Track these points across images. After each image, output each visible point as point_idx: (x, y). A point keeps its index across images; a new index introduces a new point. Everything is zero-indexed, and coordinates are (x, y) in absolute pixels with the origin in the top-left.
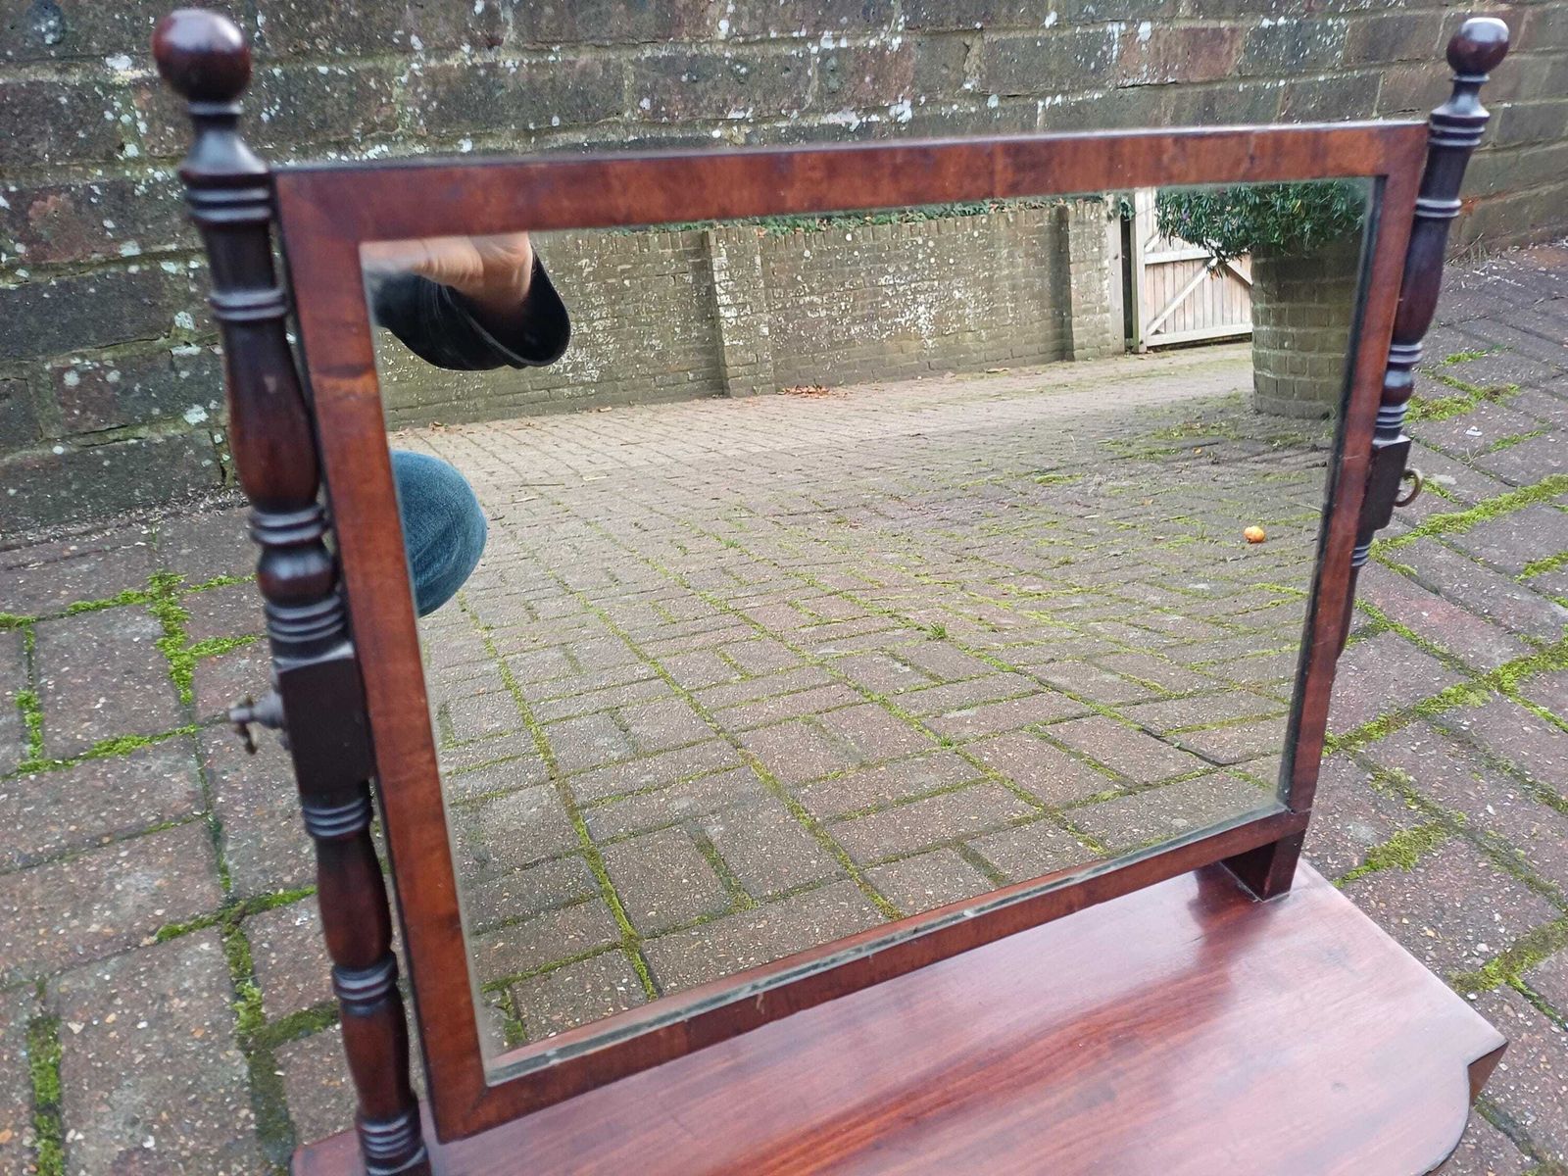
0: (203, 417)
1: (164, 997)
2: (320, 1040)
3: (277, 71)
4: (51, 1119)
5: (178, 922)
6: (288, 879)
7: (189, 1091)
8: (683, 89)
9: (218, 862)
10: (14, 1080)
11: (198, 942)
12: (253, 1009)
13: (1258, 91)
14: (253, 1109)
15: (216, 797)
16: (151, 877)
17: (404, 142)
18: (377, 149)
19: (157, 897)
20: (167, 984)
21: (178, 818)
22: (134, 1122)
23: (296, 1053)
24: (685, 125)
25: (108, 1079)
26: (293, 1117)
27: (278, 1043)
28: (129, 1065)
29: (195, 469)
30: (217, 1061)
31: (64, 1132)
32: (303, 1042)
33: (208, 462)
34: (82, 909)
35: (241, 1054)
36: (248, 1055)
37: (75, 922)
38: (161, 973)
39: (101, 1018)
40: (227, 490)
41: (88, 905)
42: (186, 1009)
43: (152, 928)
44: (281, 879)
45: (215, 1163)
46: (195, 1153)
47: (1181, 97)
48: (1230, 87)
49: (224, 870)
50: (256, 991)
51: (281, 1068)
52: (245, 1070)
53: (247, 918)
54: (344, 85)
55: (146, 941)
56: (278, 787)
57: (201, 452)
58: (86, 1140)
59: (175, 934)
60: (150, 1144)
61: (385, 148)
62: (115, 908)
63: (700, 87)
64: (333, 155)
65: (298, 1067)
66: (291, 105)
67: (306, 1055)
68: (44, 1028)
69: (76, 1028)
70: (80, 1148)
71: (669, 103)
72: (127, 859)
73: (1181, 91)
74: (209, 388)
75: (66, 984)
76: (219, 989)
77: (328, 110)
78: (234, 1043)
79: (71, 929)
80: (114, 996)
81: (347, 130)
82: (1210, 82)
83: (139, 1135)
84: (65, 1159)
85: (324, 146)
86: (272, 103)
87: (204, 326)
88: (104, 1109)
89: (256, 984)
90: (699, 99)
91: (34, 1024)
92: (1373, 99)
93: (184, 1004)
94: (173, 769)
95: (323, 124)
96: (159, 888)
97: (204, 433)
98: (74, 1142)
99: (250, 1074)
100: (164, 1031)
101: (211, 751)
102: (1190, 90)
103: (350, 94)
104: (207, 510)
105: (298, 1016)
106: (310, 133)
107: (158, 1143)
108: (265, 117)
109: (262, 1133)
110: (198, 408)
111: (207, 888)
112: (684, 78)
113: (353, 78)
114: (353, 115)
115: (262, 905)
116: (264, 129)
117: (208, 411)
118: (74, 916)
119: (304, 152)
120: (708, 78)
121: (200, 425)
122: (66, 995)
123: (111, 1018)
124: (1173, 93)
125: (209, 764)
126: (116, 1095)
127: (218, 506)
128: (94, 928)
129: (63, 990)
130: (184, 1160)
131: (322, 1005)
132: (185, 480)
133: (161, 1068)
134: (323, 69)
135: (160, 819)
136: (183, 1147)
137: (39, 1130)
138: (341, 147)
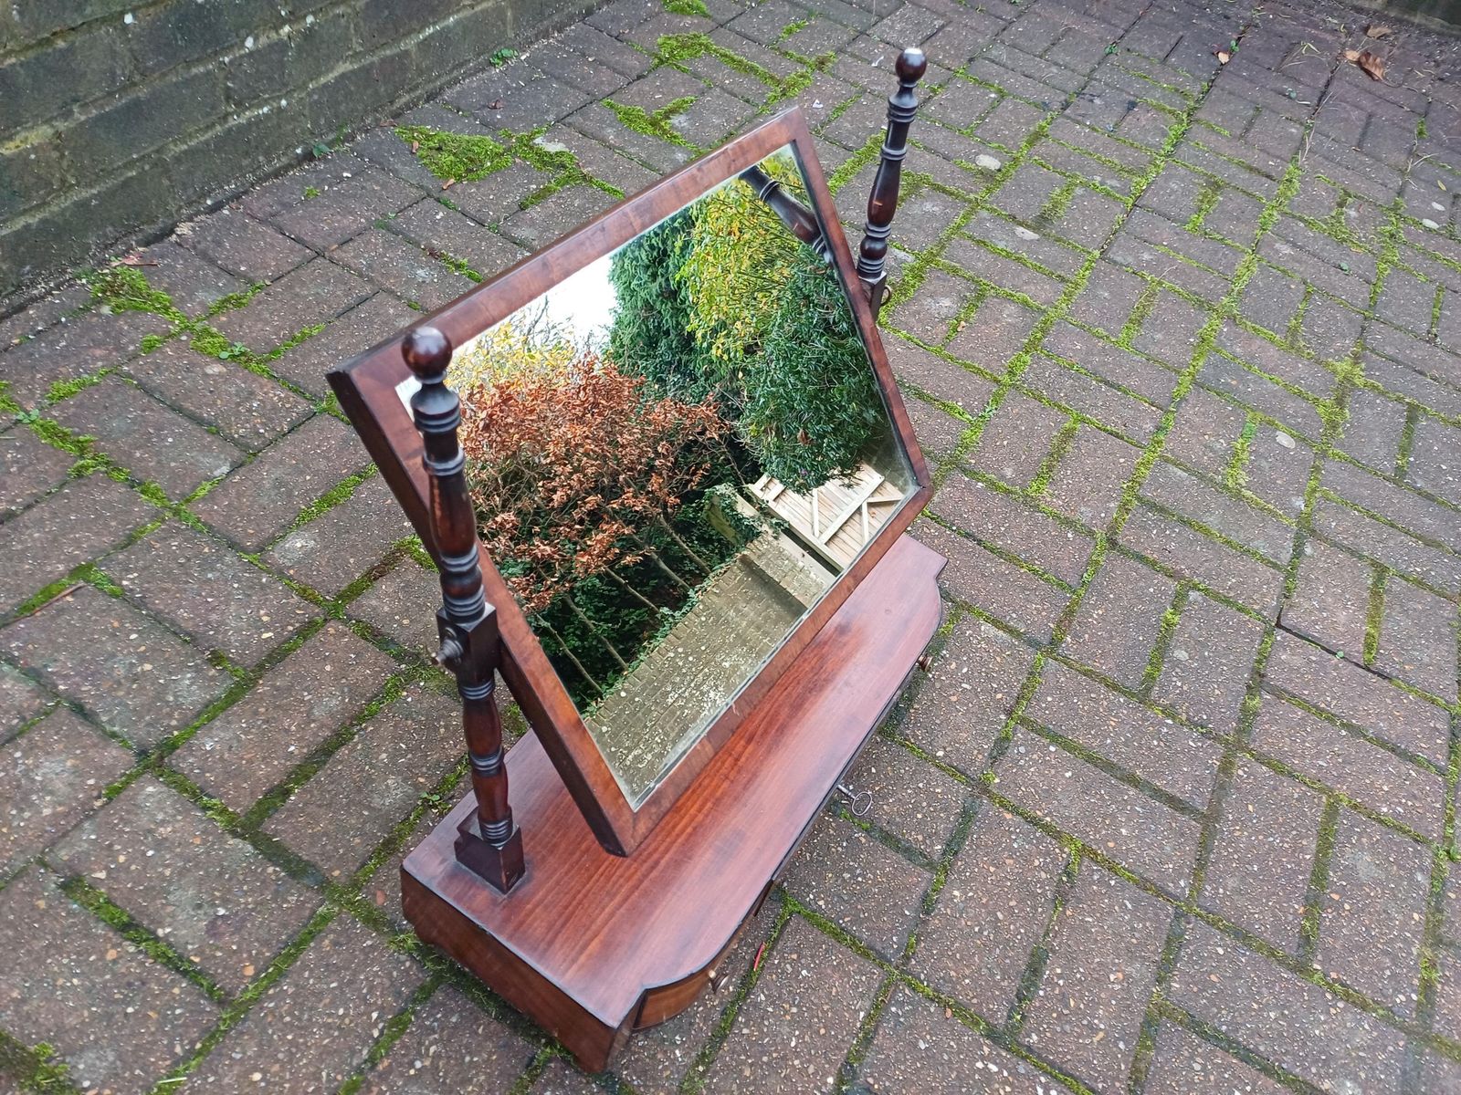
1: (150, 831)
2: (288, 810)
4: (137, 931)
5: (112, 783)
6: (174, 723)
7: (221, 874)
9: (104, 731)
10: (85, 923)
11: (143, 788)
12: (223, 811)
14: (275, 864)
15: (56, 686)
16: (60, 762)
19: (76, 771)
20: (144, 821)
21: (38, 713)
22: (199, 906)
23: (277, 824)
25: (158, 891)
26: (305, 858)
27: (259, 824)
28: (162, 877)
30: (226, 850)
31: (154, 933)
32: (276, 816)
34: (24, 802)
35: (238, 840)
36: (245, 839)
37: (27, 814)
38: (132, 817)
39: (115, 861)
41: (26, 799)
42: (174, 831)
43: (95, 793)
44: (169, 725)
45: (276, 902)
46: (257, 903)
49: (114, 735)
50: (214, 801)
51: (275, 836)
52: (250, 848)
53: (166, 760)
55: (98, 804)
56: (106, 660)
58: (175, 929)
59: (118, 791)
60: (222, 912)
62: (51, 793)
65: (284, 831)
67: (283, 822)
68: (73, 884)
69: (102, 875)
70: (175, 936)
72: (25, 756)
75: (64, 855)
76: (189, 810)
78: (228, 837)
79: (28, 820)
80: (111, 845)
83: (211, 912)
84: (170, 945)
88: (170, 909)
89: (211, 797)
91: (63, 886)
93: (169, 829)
96: (73, 766)
98: (167, 935)
99: (256, 848)
100: (170, 850)
101: (16, 654)
105: (260, 803)
107: (227, 909)
109: (293, 875)
111: (114, 753)
115: (170, 747)
118: (21, 810)
122: (70, 860)
123: (122, 859)
125: (26, 663)
126: (171, 898)
128: (47, 812)
129: (66, 858)
130: (253, 910)
131: (271, 791)
133: (189, 870)
135: (23, 719)
136: (247, 903)
137: (133, 941)
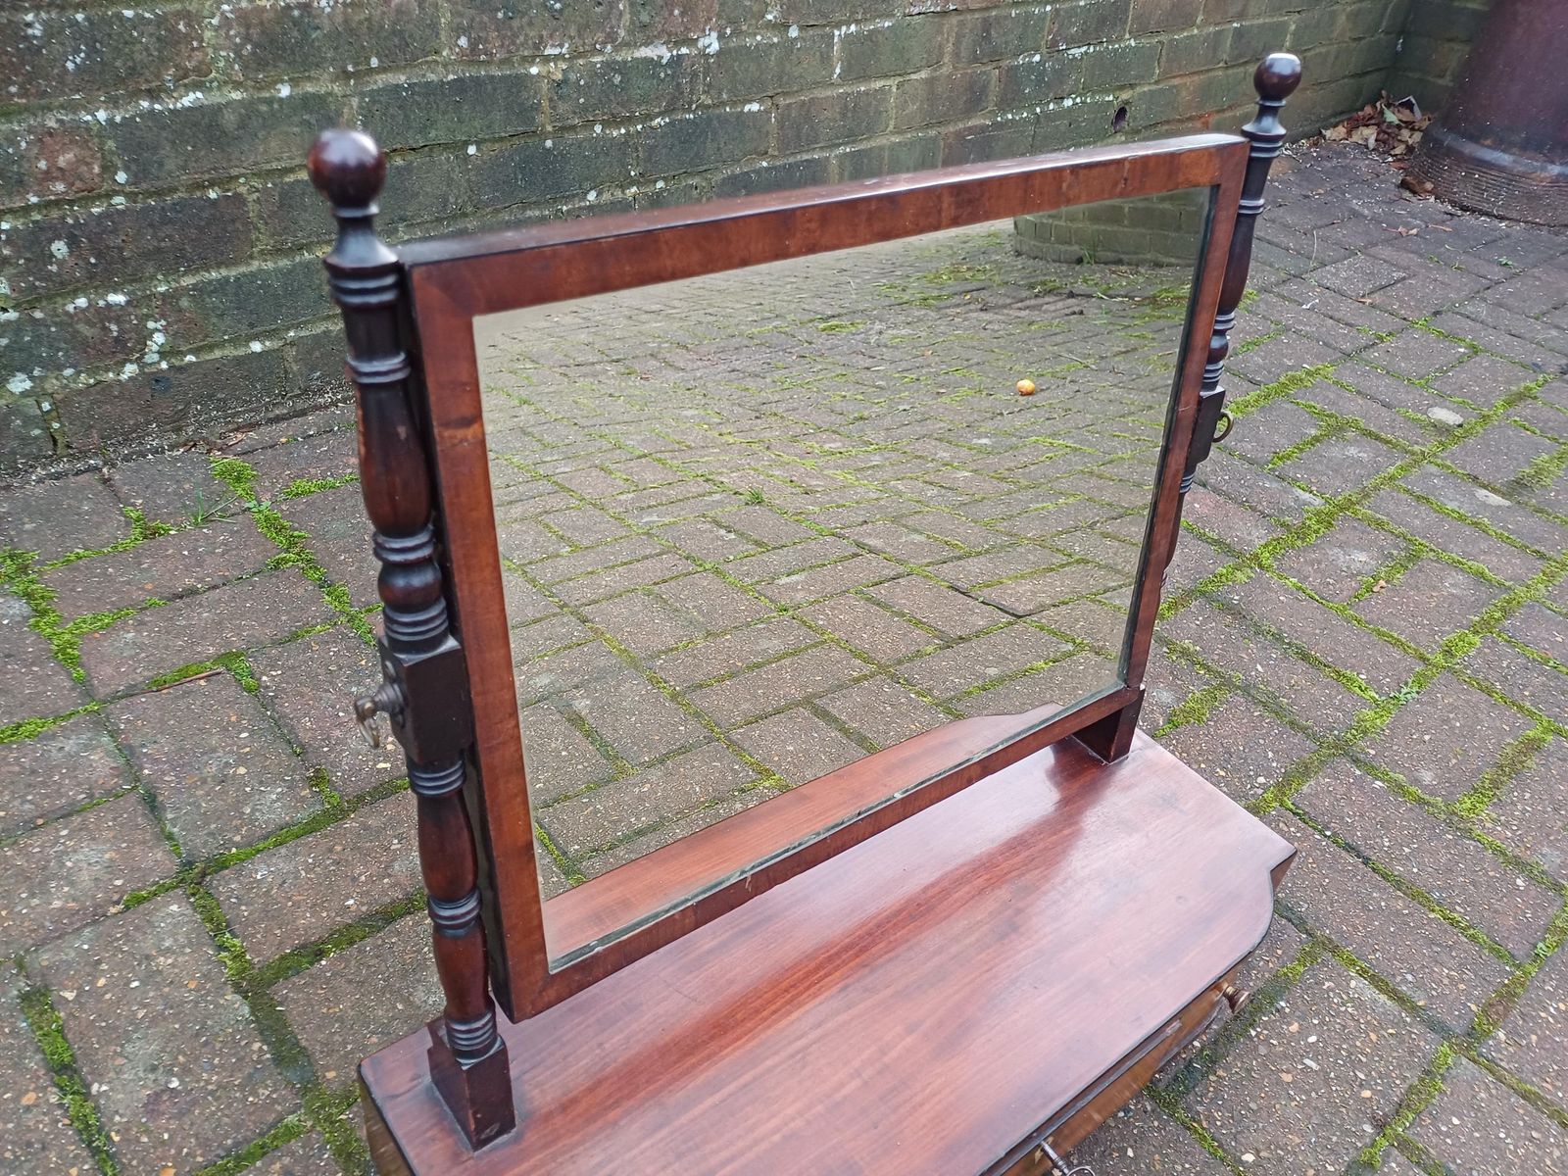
0: (28, 385)
1: (148, 957)
2: (311, 976)
3: (80, 17)
4: (71, 1078)
5: (140, 889)
6: (237, 838)
7: (198, 1035)
8: (499, 26)
9: (163, 830)
10: (23, 1049)
11: (169, 904)
12: (238, 957)
13: (1029, 16)
14: (264, 1041)
15: (142, 769)
16: (99, 851)
17: (219, 88)
18: (192, 96)
19: (111, 868)
20: (148, 945)
21: (108, 793)
22: (154, 1069)
23: (290, 990)
24: (503, 62)
25: (117, 1035)
26: (304, 1043)
27: (270, 984)
28: (132, 1019)
29: (25, 440)
30: (217, 1006)
31: (88, 1086)
32: (294, 979)
33: (37, 432)
34: (40, 888)
35: (238, 997)
36: (246, 998)
37: (35, 901)
38: (139, 936)
39: (92, 983)
40: (59, 459)
41: (43, 883)
42: (173, 965)
43: (116, 897)
44: (230, 839)
45: (242, 1091)
46: (220, 1086)
47: (962, 24)
48: (1004, 12)
49: (170, 837)
50: (236, 941)
51: (281, 1004)
52: (246, 1010)
53: (208, 878)
54: (151, 29)
55: (113, 910)
56: (203, 754)
57: (29, 421)
58: (111, 1089)
59: (140, 901)
60: (175, 1084)
61: (199, 95)
62: (72, 884)
63: (516, 23)
64: (145, 104)
65: (296, 1001)
66: (97, 52)
67: (300, 990)
68: (37, 999)
69: (70, 995)
70: (108, 1098)
71: (486, 41)
72: (69, 837)
73: (961, 18)
74: (31, 355)
75: (45, 958)
76: (201, 945)
77: (137, 57)
78: (229, 988)
79: (33, 908)
80: (99, 962)
81: (158, 77)
82: (987, 9)
83: (162, 1080)
84: (96, 1109)
85: (136, 94)
86: (77, 51)
87: (21, 291)
88: (120, 1061)
89: (235, 936)
90: (515, 36)
91: (25, 997)
92: (1126, 23)
93: (170, 961)
94: (86, 747)
95: (133, 71)
96: (111, 860)
97: (31, 401)
98: (100, 1094)
99: (252, 1013)
100: (158, 987)
101: (122, 726)
102: (969, 17)
103: (159, 39)
104: (40, 481)
105: (283, 958)
106: (120, 81)
107: (182, 1082)
108: (70, 66)
109: (279, 1060)
110: (21, 376)
111: (159, 856)
112: (500, 15)
113: (160, 21)
114: (163, 61)
115: (219, 864)
116: (69, 79)
117: (32, 378)
118: (33, 895)
119: (113, 103)
120: (524, 14)
121: (24, 394)
122: (49, 968)
123: (101, 982)
124: (954, 20)
125: (126, 739)
126: (129, 1048)
127: (51, 476)
128: (57, 904)
129: (45, 963)
130: (212, 1093)
131: (303, 946)
132: (13, 453)
133: (165, 1019)
134: (129, 13)
135: (91, 796)
136: (208, 1082)
137: (61, 1089)
138: (153, 95)
